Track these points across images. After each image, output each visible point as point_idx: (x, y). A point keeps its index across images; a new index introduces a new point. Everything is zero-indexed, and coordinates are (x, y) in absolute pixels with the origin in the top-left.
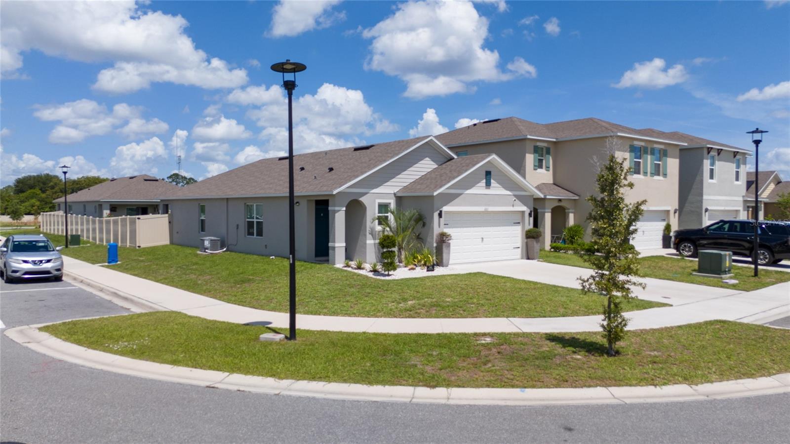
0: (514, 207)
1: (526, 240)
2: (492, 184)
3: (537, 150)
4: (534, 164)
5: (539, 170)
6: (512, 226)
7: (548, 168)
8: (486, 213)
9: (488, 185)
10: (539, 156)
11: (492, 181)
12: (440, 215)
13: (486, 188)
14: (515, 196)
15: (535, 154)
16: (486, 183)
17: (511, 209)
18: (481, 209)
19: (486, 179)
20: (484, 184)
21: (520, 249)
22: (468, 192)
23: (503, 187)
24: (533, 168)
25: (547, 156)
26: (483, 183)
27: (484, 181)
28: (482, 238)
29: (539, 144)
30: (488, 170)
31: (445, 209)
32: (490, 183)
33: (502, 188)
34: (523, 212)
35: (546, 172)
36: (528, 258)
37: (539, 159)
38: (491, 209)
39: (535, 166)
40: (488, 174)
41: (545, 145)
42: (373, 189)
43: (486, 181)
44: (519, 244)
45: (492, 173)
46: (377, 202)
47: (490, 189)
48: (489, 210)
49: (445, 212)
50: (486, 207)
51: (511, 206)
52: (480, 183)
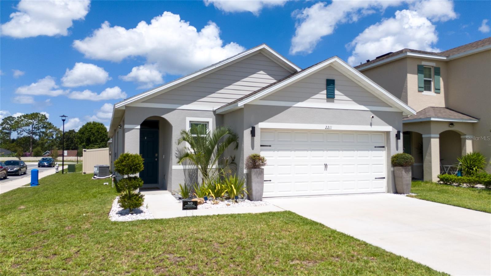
0: (372, 126)
1: (392, 169)
2: (336, 96)
3: (421, 70)
4: (418, 85)
5: (426, 93)
6: (372, 150)
7: (437, 90)
8: (328, 132)
9: (331, 97)
10: (425, 77)
11: (337, 92)
12: (253, 133)
13: (327, 101)
14: (373, 112)
15: (419, 74)
16: (327, 94)
17: (368, 128)
18: (322, 127)
19: (327, 89)
20: (325, 96)
21: (385, 181)
22: (300, 104)
24: (417, 91)
25: (436, 76)
26: (323, 94)
27: (325, 92)
28: (326, 165)
29: (424, 63)
30: (331, 78)
31: (261, 125)
32: (334, 95)
33: (353, 102)
34: (388, 133)
35: (435, 94)
36: (396, 192)
37: (425, 81)
38: (335, 127)
39: (419, 87)
40: (330, 84)
41: (433, 64)
42: (183, 104)
43: (327, 92)
44: (384, 174)
45: (336, 83)
46: (188, 119)
47: (333, 102)
48: (332, 129)
49: (262, 129)
50: (328, 125)
51: (367, 125)
52: (318, 95)
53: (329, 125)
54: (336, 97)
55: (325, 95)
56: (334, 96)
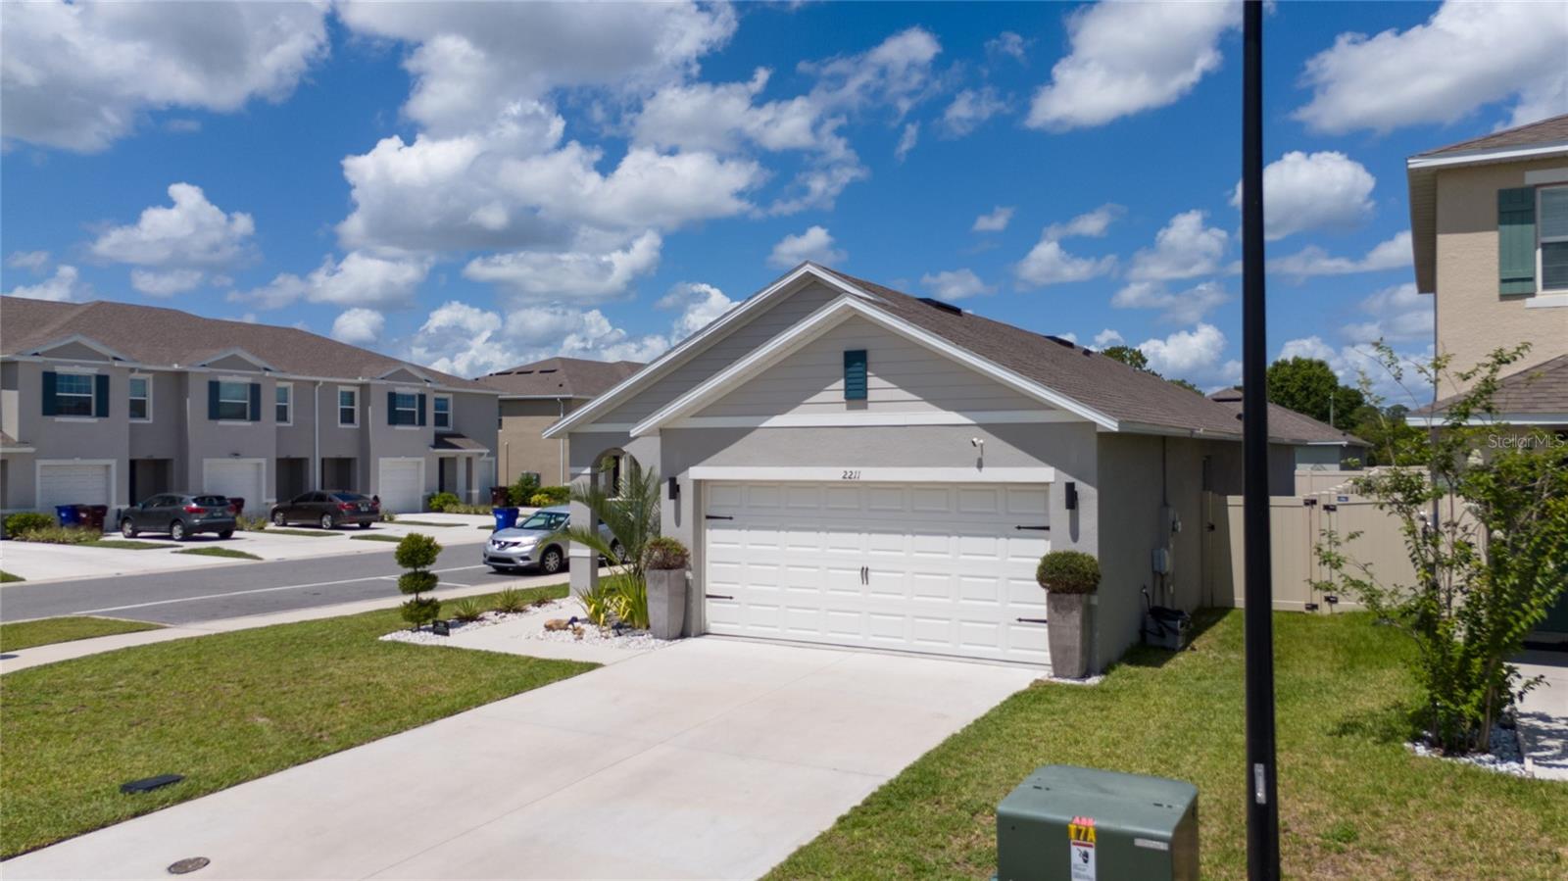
2: (869, 392)
5: (1550, 298)
6: (1008, 537)
9: (857, 395)
11: (873, 381)
12: (672, 492)
13: (849, 408)
14: (989, 428)
17: (970, 474)
18: (834, 474)
19: (845, 377)
20: (840, 397)
22: (777, 421)
24: (1496, 294)
26: (836, 390)
27: (841, 384)
28: (865, 572)
30: (856, 345)
31: (697, 472)
37: (1550, 247)
38: (869, 474)
39: (1503, 281)
40: (856, 363)
43: (846, 384)
44: (1042, 609)
45: (871, 358)
47: (866, 408)
48: (861, 479)
49: (696, 482)
50: (848, 469)
51: (968, 465)
52: (823, 393)
53: (854, 469)
54: (872, 395)
55: (843, 393)
56: (866, 393)
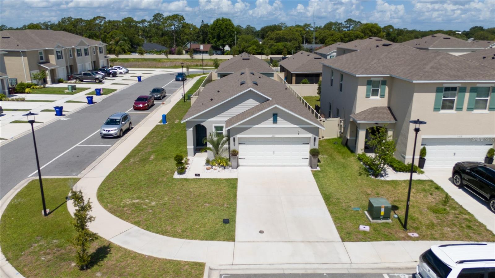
0: (299, 135)
1: (310, 155)
4: (367, 93)
5: (372, 98)
6: (301, 145)
7: (382, 96)
8: (273, 138)
9: (275, 121)
10: (374, 87)
12: (234, 141)
13: (273, 124)
15: (367, 86)
16: (273, 120)
17: (297, 136)
18: (270, 136)
19: (273, 118)
20: (272, 122)
21: (308, 160)
23: (290, 123)
24: (365, 97)
25: (382, 86)
28: (274, 152)
30: (275, 112)
32: (277, 120)
34: (310, 137)
35: (380, 98)
36: (310, 167)
37: (373, 89)
38: (277, 136)
39: (367, 95)
40: (275, 116)
41: (381, 79)
42: (210, 118)
44: (308, 157)
45: (278, 115)
46: (214, 125)
47: (277, 124)
48: (275, 137)
49: (239, 138)
50: (273, 135)
51: (296, 134)
52: (269, 120)
54: (278, 122)
